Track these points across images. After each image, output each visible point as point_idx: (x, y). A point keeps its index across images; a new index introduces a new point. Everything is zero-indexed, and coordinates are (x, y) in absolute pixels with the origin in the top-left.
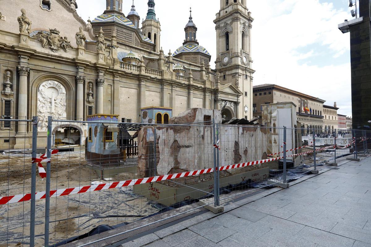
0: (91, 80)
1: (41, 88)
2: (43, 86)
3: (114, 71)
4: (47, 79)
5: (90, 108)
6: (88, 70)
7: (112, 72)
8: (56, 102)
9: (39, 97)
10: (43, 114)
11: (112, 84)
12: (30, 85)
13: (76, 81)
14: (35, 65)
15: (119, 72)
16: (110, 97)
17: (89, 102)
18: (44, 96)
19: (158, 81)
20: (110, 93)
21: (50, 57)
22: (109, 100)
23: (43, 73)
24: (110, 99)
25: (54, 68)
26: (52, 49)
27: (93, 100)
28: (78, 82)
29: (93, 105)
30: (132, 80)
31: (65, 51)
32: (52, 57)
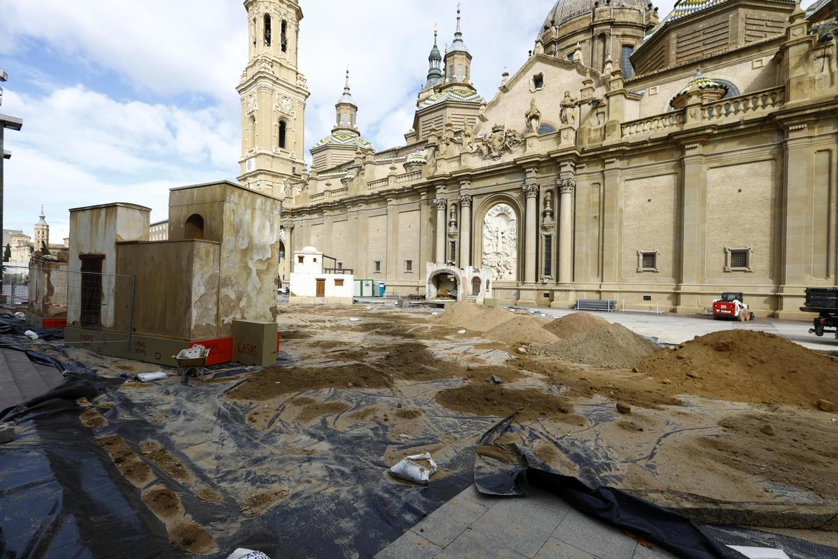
0: (550, 186)
1: (487, 218)
2: (489, 215)
3: (598, 153)
4: (493, 203)
5: (548, 238)
6: (544, 169)
7: (595, 156)
8: (504, 235)
9: (485, 231)
10: (488, 256)
11: (600, 181)
12: (473, 218)
13: (524, 195)
14: (476, 189)
15: (611, 150)
16: (598, 209)
17: (545, 228)
18: (490, 229)
19: (761, 127)
20: (598, 200)
21: (488, 170)
22: (595, 217)
23: (486, 197)
24: (597, 214)
25: (497, 185)
26: (493, 157)
27: (553, 222)
28: (528, 196)
29: (553, 232)
30: (659, 154)
31: (511, 152)
32: (491, 170)
